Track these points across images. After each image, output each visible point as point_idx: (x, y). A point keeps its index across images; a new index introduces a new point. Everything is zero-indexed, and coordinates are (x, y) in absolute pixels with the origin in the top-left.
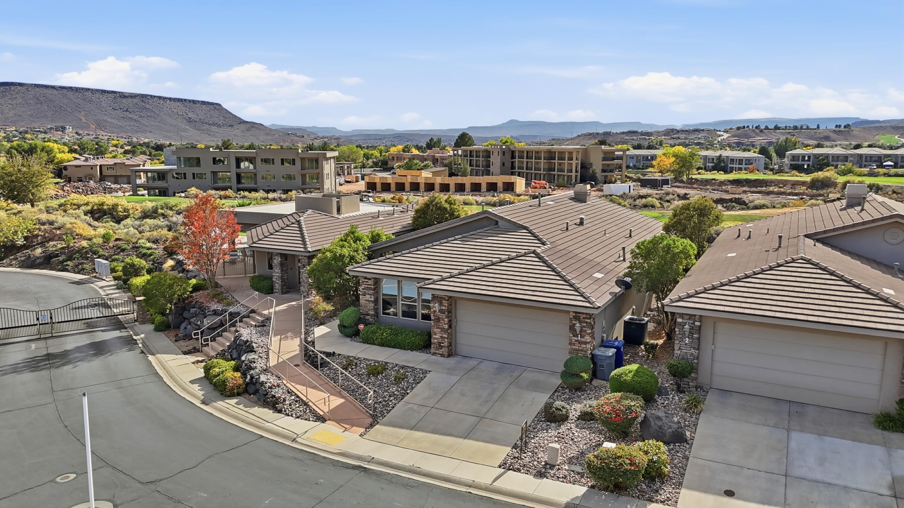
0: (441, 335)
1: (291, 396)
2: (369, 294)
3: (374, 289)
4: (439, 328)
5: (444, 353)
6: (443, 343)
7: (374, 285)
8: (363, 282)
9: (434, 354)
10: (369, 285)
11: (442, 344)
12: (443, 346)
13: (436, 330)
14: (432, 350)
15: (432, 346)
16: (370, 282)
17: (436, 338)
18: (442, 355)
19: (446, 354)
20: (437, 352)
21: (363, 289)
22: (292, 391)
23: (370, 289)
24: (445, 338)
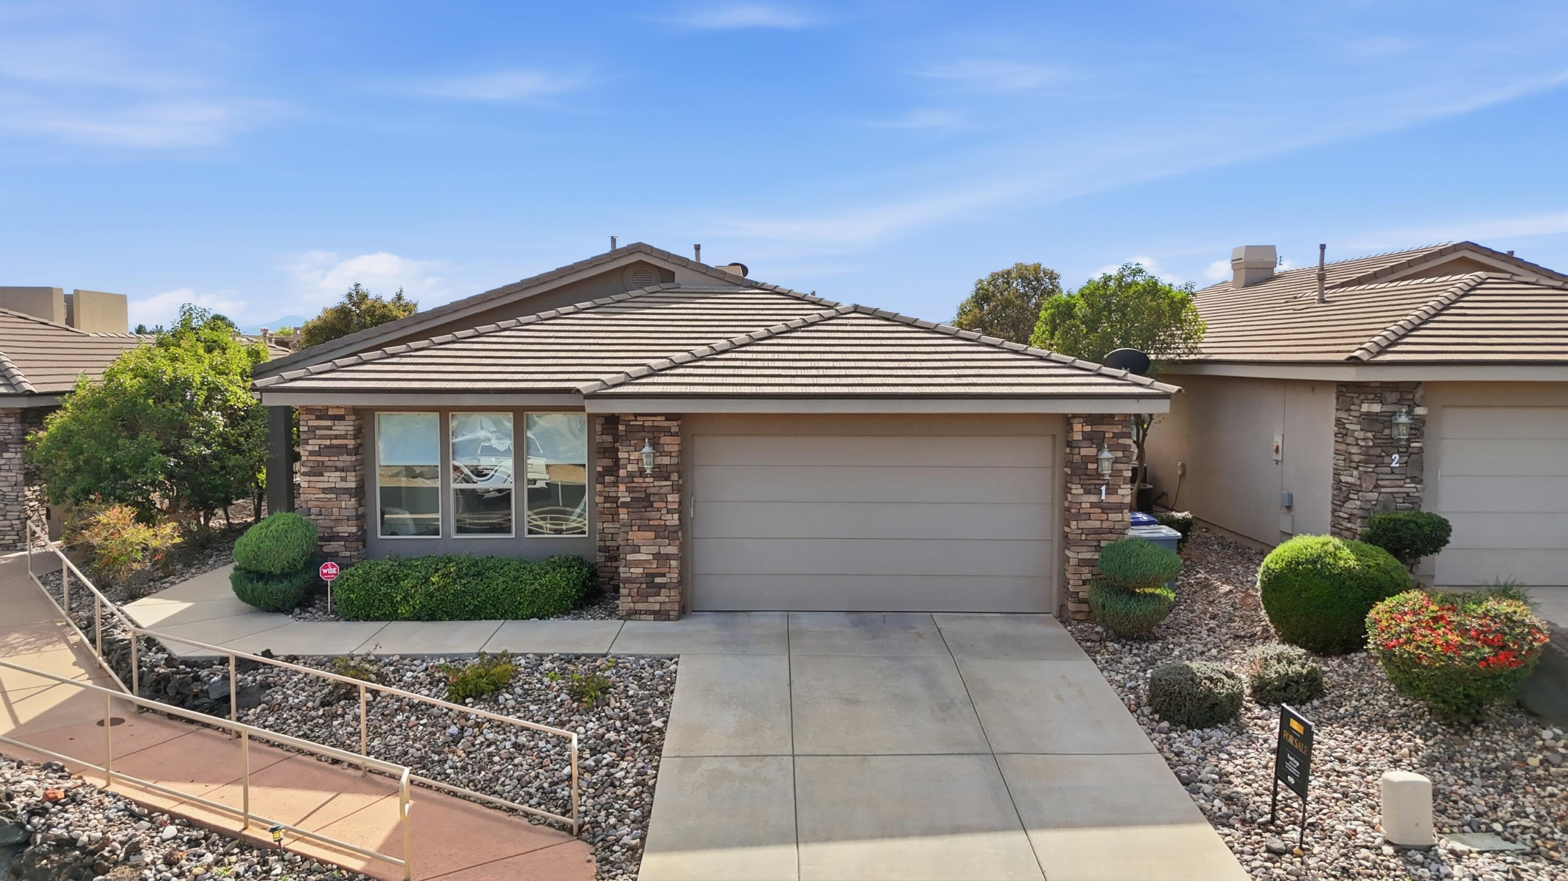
0: (655, 550)
1: (157, 827)
2: (337, 469)
3: (356, 451)
4: (648, 528)
5: (667, 607)
6: (664, 575)
7: (355, 437)
8: (312, 430)
9: (631, 615)
10: (337, 437)
11: (658, 580)
12: (664, 586)
13: (636, 536)
14: (624, 604)
15: (623, 591)
16: (341, 428)
17: (637, 564)
18: (660, 615)
19: (676, 607)
20: (641, 606)
21: (312, 453)
22: (152, 809)
23: (341, 450)
24: (668, 557)
